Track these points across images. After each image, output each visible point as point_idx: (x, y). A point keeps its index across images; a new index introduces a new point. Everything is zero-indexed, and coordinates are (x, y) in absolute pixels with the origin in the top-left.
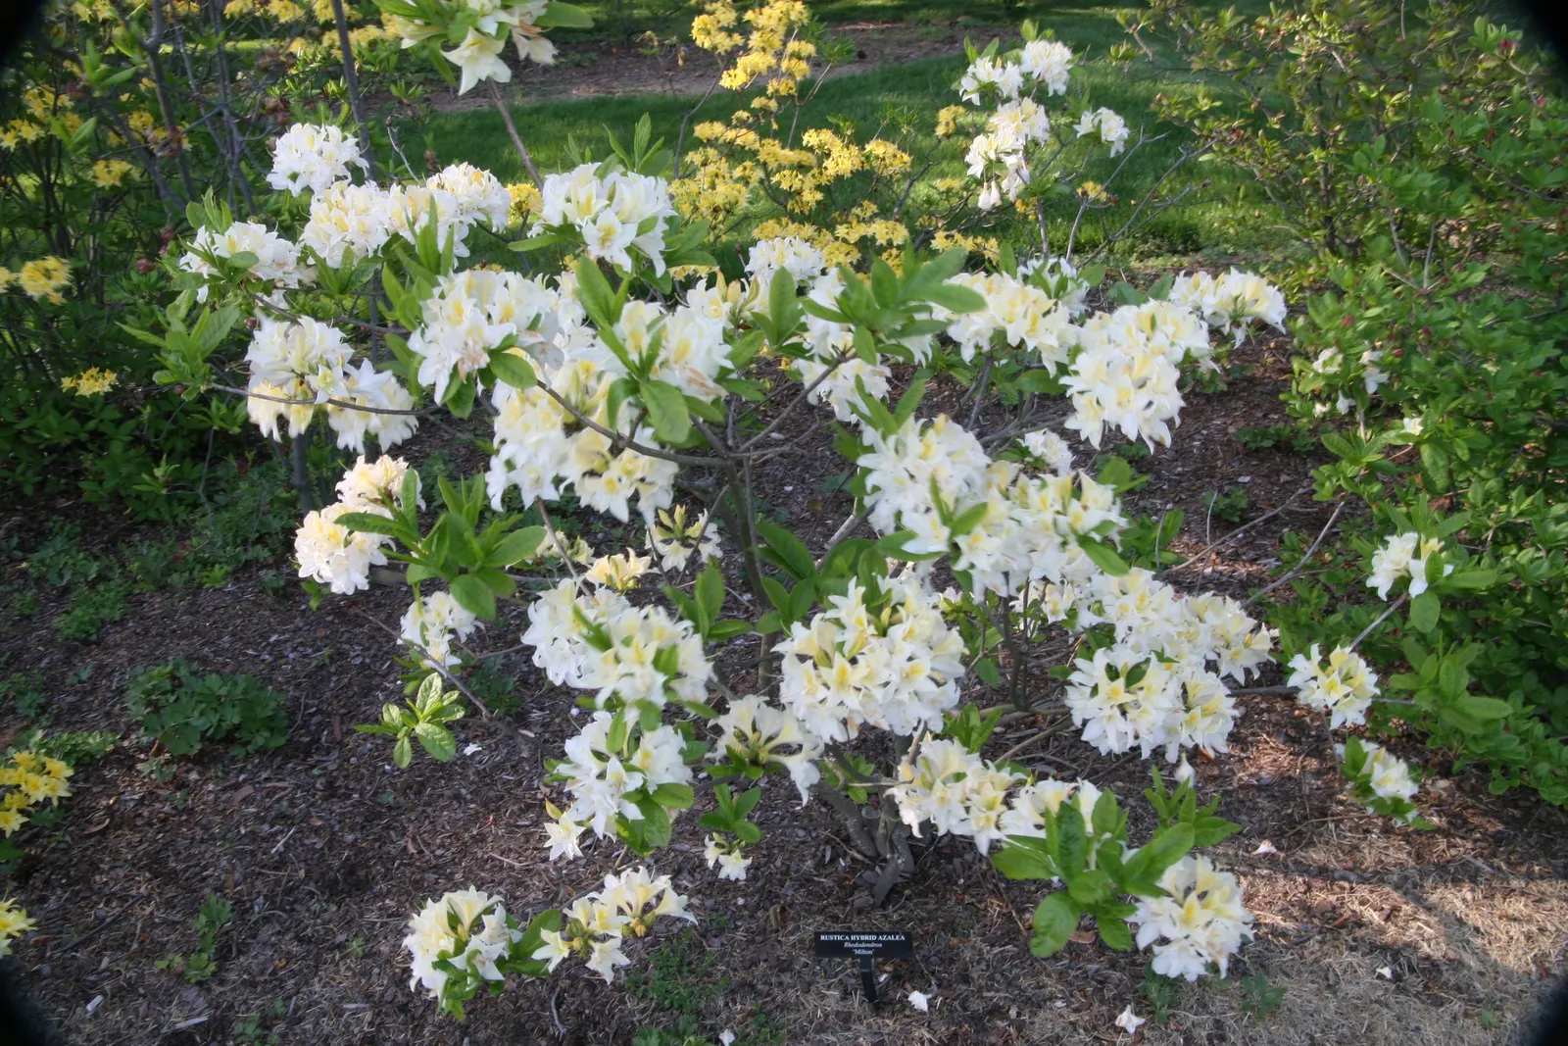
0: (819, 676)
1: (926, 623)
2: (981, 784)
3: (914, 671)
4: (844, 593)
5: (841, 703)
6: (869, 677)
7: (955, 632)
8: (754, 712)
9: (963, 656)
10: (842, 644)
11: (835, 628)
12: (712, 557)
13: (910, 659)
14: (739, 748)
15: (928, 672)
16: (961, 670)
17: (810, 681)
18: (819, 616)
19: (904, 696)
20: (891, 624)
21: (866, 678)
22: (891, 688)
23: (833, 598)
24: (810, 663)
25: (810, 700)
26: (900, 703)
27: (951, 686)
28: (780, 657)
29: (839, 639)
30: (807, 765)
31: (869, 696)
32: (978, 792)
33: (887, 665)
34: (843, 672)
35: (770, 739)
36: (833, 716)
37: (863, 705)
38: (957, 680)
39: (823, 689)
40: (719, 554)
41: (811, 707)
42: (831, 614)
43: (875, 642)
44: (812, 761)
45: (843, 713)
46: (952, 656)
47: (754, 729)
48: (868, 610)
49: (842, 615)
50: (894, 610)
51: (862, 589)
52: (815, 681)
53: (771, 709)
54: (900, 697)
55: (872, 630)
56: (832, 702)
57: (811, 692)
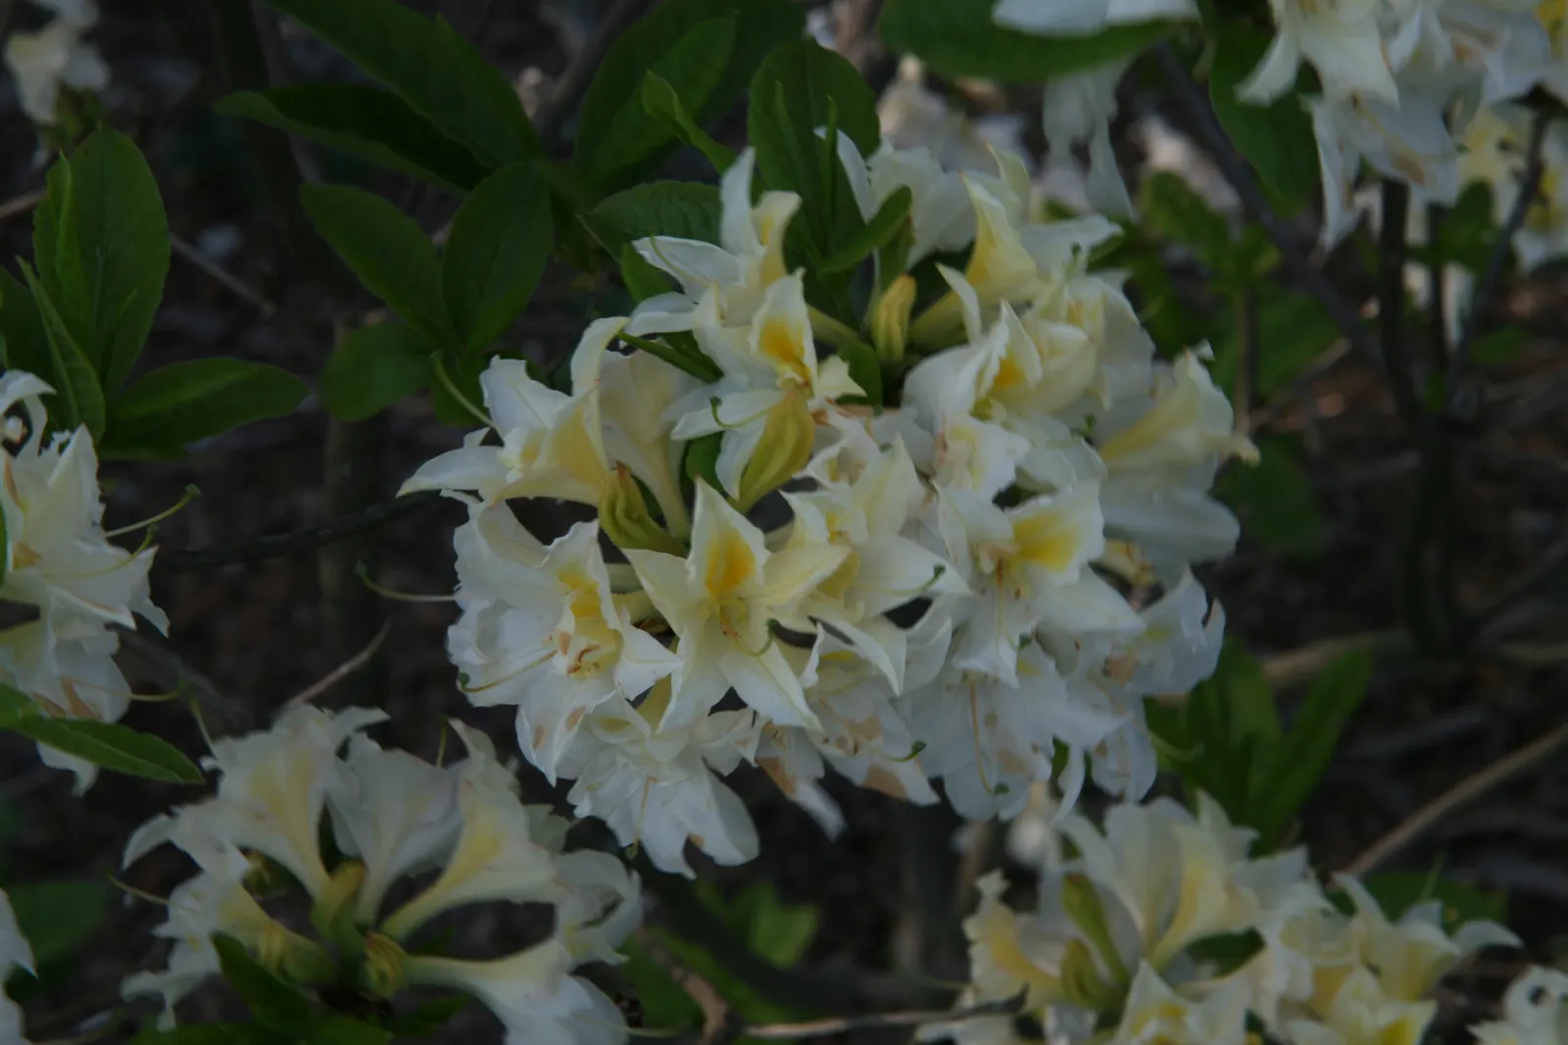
0: (624, 588)
1: (1072, 335)
2: (1326, 980)
3: (1031, 547)
4: (706, 226)
5: (732, 701)
6: (838, 586)
7: (1192, 369)
8: (328, 779)
9: (1232, 467)
10: (713, 443)
11: (671, 376)
12: (70, 97)
13: (1010, 498)
14: (272, 941)
15: (1093, 545)
16: (1223, 530)
17: (588, 612)
18: (601, 330)
19: (998, 656)
20: (921, 349)
21: (829, 587)
22: (937, 626)
23: (657, 250)
24: (584, 535)
25: (587, 695)
26: (977, 687)
27: (1187, 597)
28: (449, 512)
29: (697, 423)
30: (578, 995)
31: (845, 665)
32: (1312, 1011)
33: (915, 528)
34: (730, 567)
35: (407, 887)
36: (690, 758)
37: (816, 700)
38: (1204, 572)
39: (645, 643)
40: (93, 73)
41: (599, 726)
42: (650, 317)
43: (851, 428)
44: (590, 972)
45: (734, 741)
46: (1179, 470)
47: (332, 857)
48: (813, 295)
49: (704, 319)
50: (929, 287)
51: (783, 205)
52: (616, 617)
53: (400, 761)
54: (976, 663)
55: (835, 379)
56: (687, 704)
57: (592, 664)
